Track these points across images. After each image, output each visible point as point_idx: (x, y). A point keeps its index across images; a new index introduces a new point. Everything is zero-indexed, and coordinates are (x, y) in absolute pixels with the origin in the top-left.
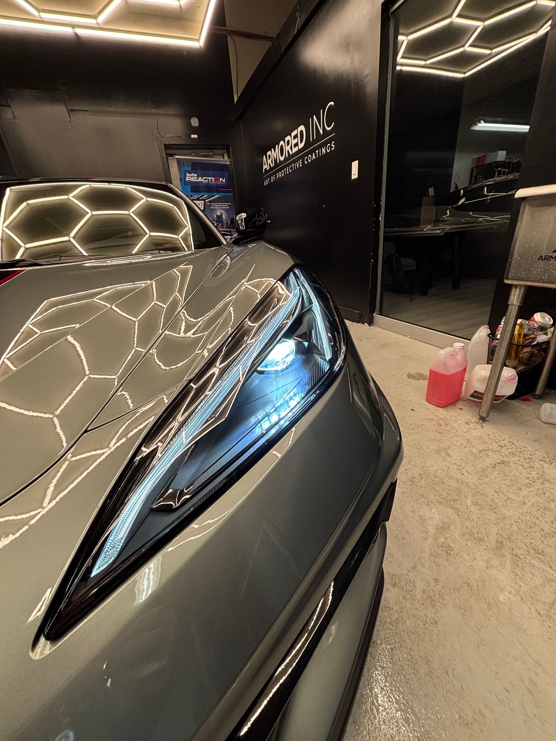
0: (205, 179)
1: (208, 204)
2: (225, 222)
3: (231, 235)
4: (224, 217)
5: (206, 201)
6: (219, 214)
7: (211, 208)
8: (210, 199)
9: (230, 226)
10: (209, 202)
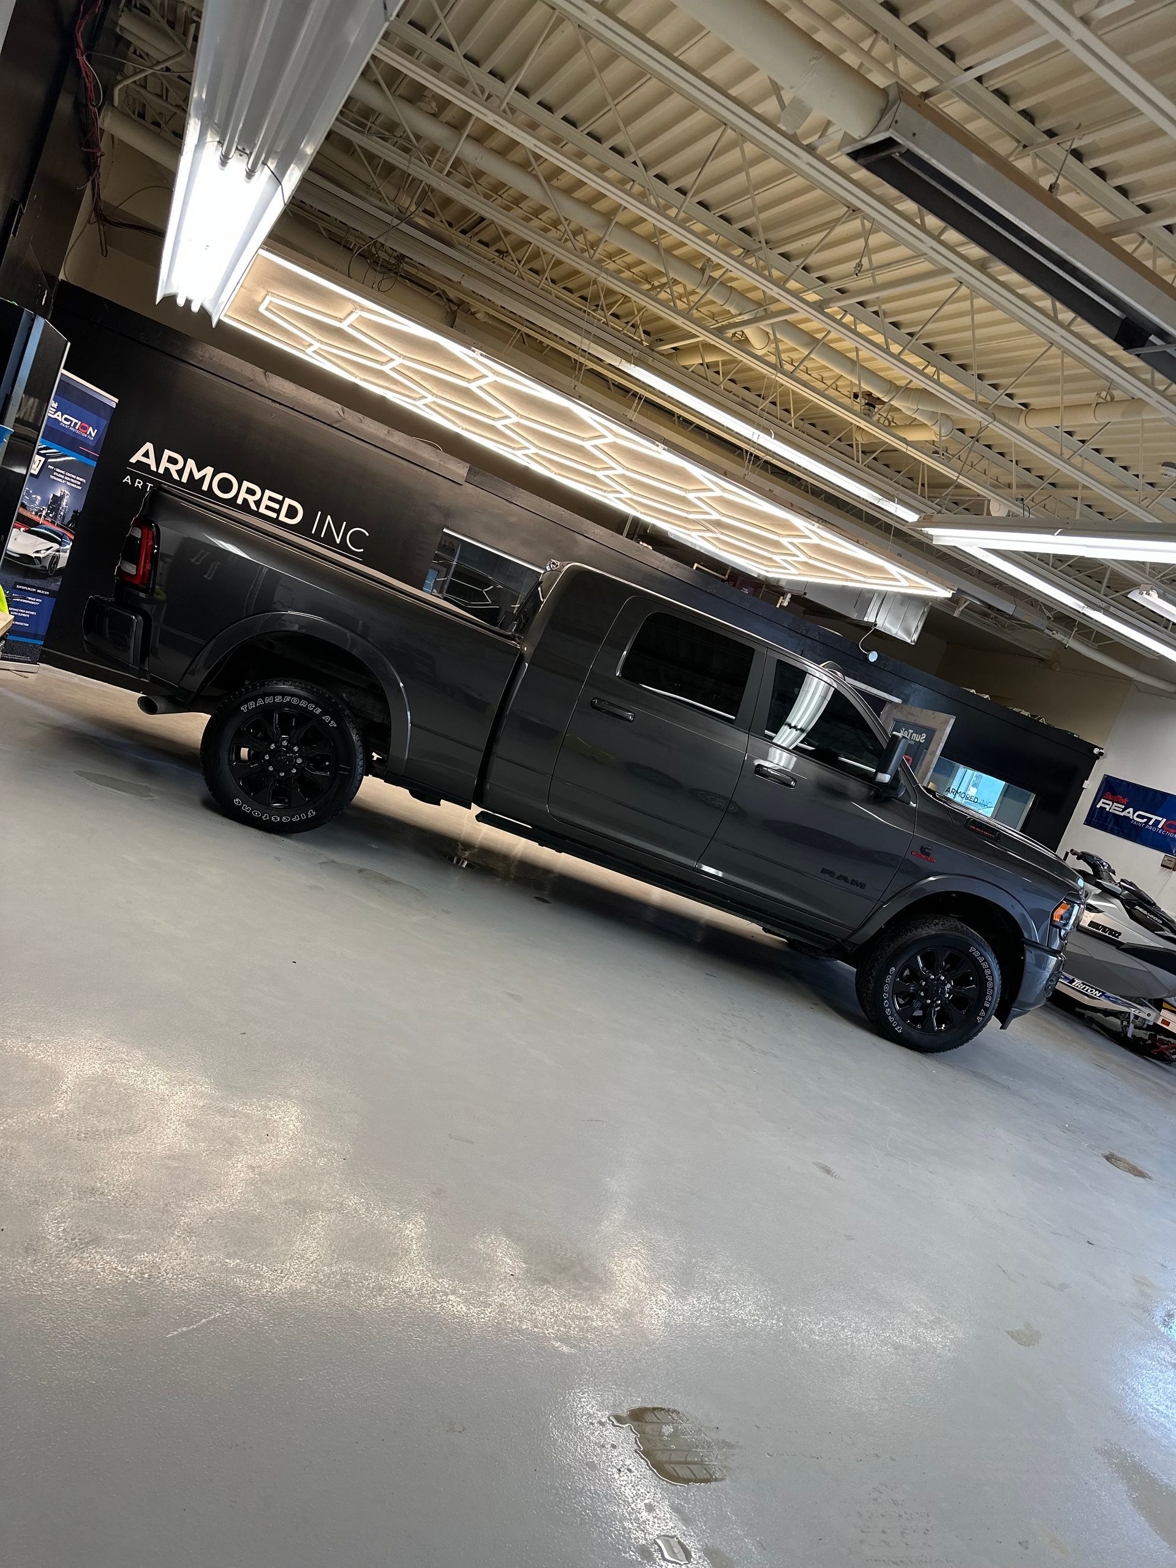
0: (66, 419)
1: (49, 466)
2: (62, 513)
3: (60, 544)
4: (64, 503)
5: (49, 460)
6: (59, 495)
7: (52, 477)
8: (58, 460)
9: (67, 526)
10: (52, 464)
